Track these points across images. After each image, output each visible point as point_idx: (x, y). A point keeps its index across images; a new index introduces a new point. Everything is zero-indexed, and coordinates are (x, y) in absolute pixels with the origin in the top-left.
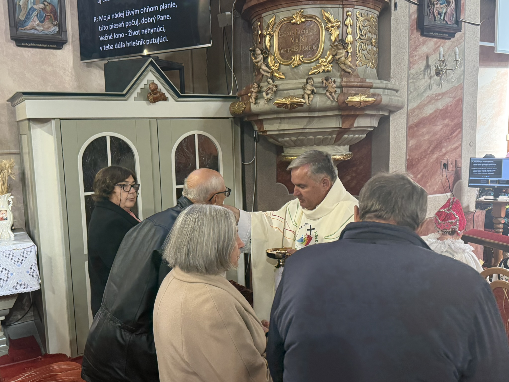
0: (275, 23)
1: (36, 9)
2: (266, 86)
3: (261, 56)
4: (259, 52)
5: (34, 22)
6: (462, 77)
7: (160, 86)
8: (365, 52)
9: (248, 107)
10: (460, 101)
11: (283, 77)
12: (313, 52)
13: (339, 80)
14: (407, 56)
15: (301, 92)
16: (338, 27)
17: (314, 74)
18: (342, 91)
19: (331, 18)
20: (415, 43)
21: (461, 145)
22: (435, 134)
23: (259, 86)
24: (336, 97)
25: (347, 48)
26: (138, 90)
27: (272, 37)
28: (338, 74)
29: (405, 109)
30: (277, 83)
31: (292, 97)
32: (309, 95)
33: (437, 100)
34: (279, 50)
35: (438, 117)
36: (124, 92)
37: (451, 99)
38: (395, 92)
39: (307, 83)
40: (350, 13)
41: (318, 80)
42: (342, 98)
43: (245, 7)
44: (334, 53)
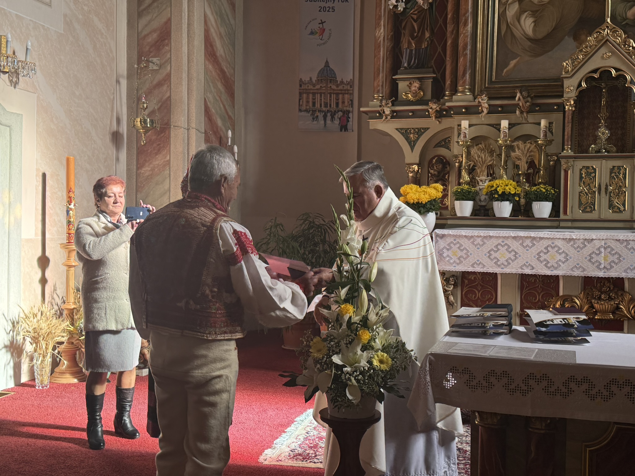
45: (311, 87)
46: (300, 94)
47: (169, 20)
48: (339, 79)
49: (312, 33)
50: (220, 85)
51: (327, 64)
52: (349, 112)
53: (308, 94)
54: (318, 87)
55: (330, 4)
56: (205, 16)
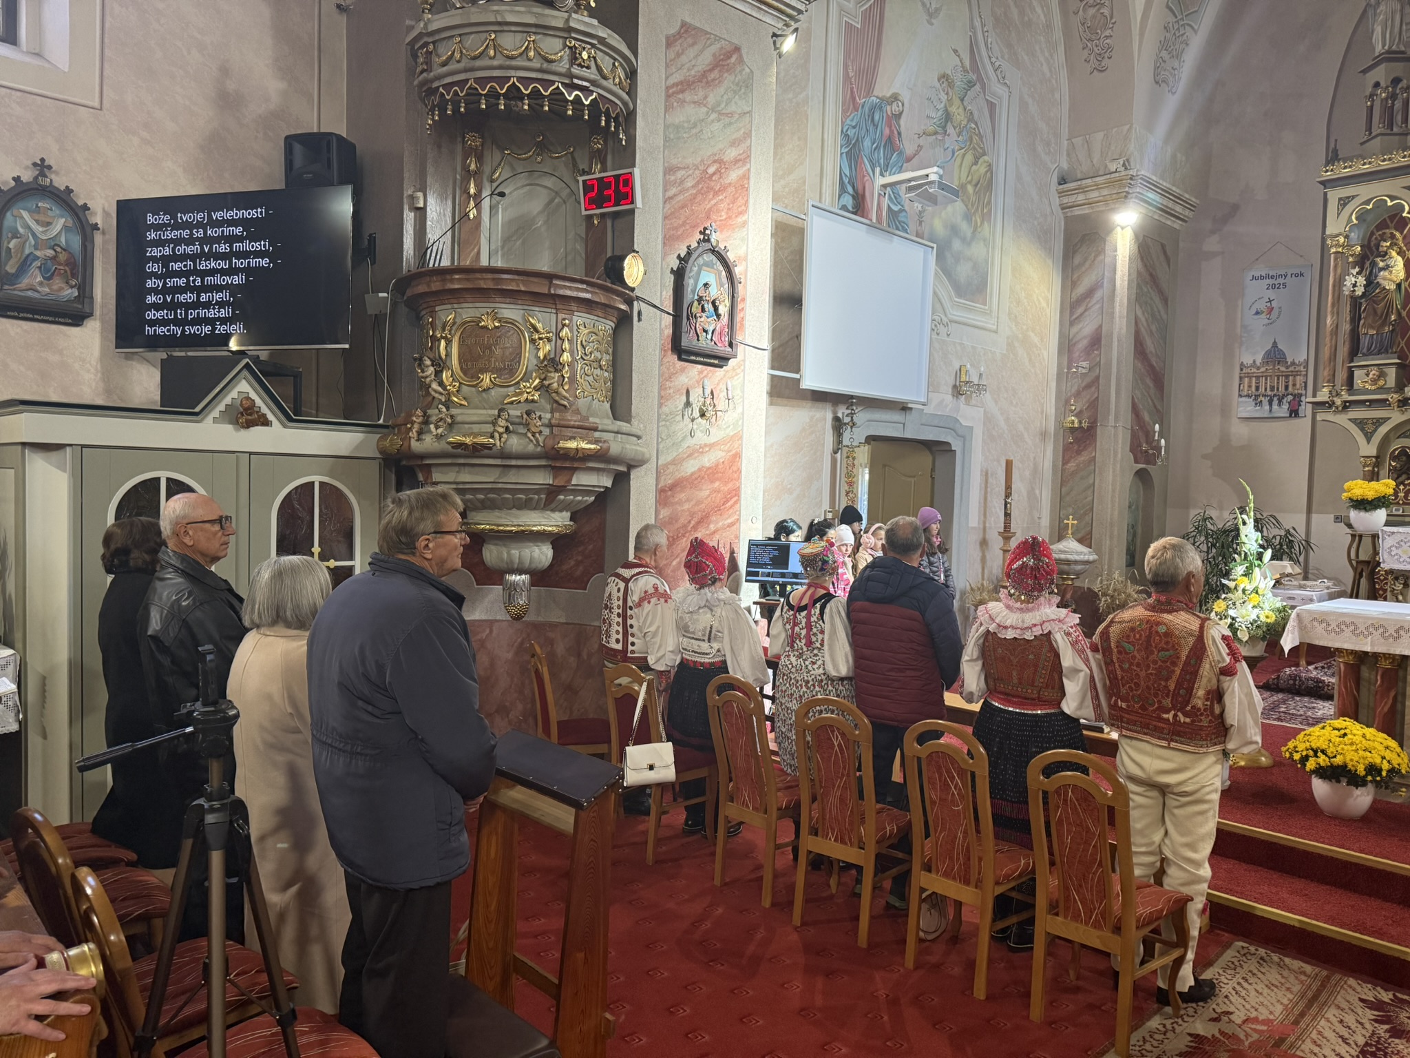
0: (454, 323)
1: (38, 258)
2: (437, 415)
3: (432, 369)
4: (428, 362)
5: (34, 278)
6: (740, 423)
7: (259, 402)
8: (590, 379)
9: (406, 444)
10: (737, 456)
11: (464, 402)
12: (512, 372)
13: (548, 416)
14: (656, 387)
15: (489, 428)
16: (549, 340)
17: (512, 403)
18: (552, 432)
19: (539, 326)
20: (668, 369)
21: (738, 520)
22: (699, 502)
23: (425, 413)
24: (541, 439)
25: (561, 371)
26: (222, 407)
27: (449, 342)
28: (548, 407)
29: (651, 466)
30: (454, 411)
31: (476, 435)
32: (501, 434)
33: (702, 452)
34: (460, 362)
35: (703, 478)
36: (197, 409)
37: (723, 454)
38: (635, 439)
39: (499, 416)
40: (567, 322)
41: (515, 412)
42: (550, 443)
43: (409, 293)
44: (543, 376)
45: (1255, 370)
46: (1241, 378)
47: (1101, 326)
48: (1289, 360)
49: (1257, 313)
50: (1149, 382)
51: (1275, 345)
52: (1301, 395)
53: (1250, 378)
54: (1263, 369)
55: (1281, 281)
56: (1136, 318)
